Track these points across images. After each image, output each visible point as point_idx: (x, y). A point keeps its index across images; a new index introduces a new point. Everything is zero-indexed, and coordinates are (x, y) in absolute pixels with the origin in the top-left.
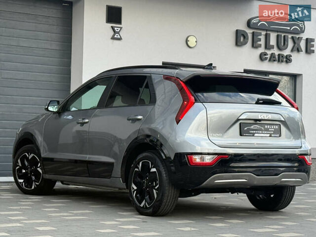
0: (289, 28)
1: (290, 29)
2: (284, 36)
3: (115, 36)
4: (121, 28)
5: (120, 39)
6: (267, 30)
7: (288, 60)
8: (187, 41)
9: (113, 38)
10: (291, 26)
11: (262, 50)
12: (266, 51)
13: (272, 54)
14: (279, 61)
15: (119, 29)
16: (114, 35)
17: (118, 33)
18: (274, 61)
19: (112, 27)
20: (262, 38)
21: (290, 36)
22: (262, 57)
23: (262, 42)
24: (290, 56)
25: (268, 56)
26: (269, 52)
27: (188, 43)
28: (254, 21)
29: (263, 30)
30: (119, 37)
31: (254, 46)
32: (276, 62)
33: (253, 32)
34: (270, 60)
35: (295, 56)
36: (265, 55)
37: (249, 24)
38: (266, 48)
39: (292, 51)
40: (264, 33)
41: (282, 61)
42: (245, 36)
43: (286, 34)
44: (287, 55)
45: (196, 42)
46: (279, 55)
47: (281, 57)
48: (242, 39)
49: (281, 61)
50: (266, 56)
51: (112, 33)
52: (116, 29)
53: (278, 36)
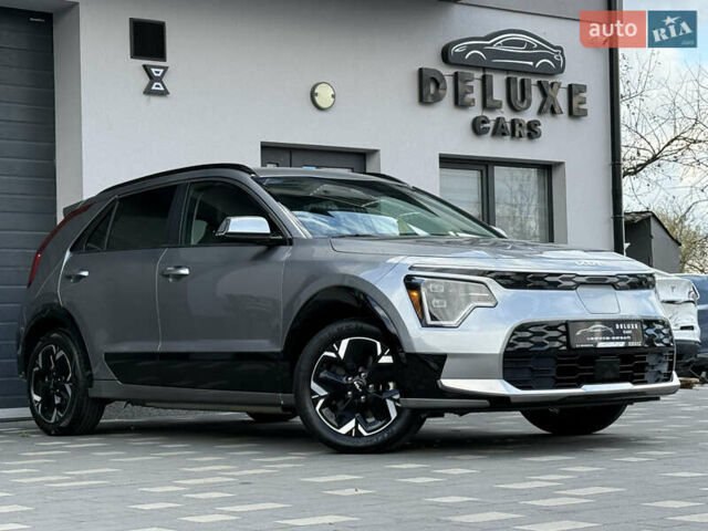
0: (531, 63)
1: (535, 64)
2: (523, 81)
3: (154, 88)
4: (165, 69)
5: (164, 93)
6: (484, 69)
7: (532, 131)
8: (313, 95)
9: (148, 92)
10: (535, 58)
11: (476, 111)
12: (485, 114)
13: (498, 119)
14: (513, 135)
15: (161, 71)
16: (151, 85)
17: (160, 79)
18: (504, 134)
19: (144, 66)
20: (476, 85)
21: (534, 81)
22: (478, 128)
23: (476, 95)
24: (537, 123)
25: (491, 125)
26: (492, 117)
27: (316, 98)
28: (457, 49)
29: (477, 68)
30: (162, 88)
31: (460, 102)
32: (508, 138)
33: (456, 73)
34: (494, 134)
35: (547, 124)
36: (484, 122)
37: (445, 55)
38: (484, 106)
39: (541, 111)
40: (478, 75)
41: (521, 136)
42: (438, 81)
43: (526, 77)
44: (529, 122)
45: (333, 96)
46: (513, 122)
47: (517, 125)
48: (432, 88)
49: (517, 134)
50: (485, 125)
51: (146, 80)
52: (153, 70)
53: (508, 81)
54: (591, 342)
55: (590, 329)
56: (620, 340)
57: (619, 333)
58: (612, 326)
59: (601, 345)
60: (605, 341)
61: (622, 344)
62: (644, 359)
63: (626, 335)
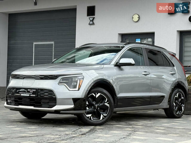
54: (20, 94)
55: (21, 90)
56: (28, 94)
57: (29, 92)
58: (27, 90)
59: (22, 95)
60: (24, 94)
61: (28, 95)
62: (40, 100)
63: (31, 93)
